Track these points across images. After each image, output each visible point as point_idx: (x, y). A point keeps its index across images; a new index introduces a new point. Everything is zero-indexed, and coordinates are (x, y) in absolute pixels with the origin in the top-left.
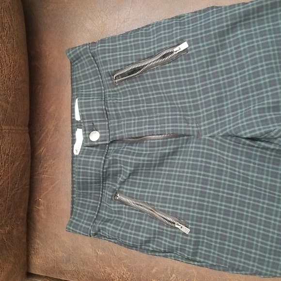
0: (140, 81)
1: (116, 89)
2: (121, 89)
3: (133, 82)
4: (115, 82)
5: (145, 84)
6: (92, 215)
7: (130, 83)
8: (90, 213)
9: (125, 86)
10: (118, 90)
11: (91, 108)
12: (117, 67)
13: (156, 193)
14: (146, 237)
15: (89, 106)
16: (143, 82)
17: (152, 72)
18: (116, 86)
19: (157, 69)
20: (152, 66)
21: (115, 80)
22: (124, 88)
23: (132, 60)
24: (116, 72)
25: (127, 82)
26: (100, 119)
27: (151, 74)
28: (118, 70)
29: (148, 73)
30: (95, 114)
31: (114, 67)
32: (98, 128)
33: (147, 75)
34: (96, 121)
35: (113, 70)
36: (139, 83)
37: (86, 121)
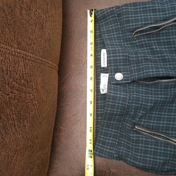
0: (156, 37)
1: (134, 42)
2: (139, 42)
3: (150, 38)
4: (134, 37)
5: (160, 40)
6: (114, 142)
7: (147, 38)
8: (112, 140)
9: (143, 40)
10: (136, 43)
11: (118, 54)
12: (139, 25)
13: (170, 124)
14: (163, 160)
15: (116, 53)
16: (158, 38)
17: (167, 31)
18: (135, 40)
19: (172, 29)
20: (168, 27)
21: (134, 35)
22: (142, 42)
23: (151, 20)
24: (136, 29)
25: (145, 37)
26: (124, 64)
27: (166, 33)
28: (139, 28)
29: (164, 32)
30: (120, 59)
31: (135, 25)
32: (122, 70)
33: (163, 33)
34: (120, 65)
35: (134, 27)
36: (155, 38)
37: (112, 64)
